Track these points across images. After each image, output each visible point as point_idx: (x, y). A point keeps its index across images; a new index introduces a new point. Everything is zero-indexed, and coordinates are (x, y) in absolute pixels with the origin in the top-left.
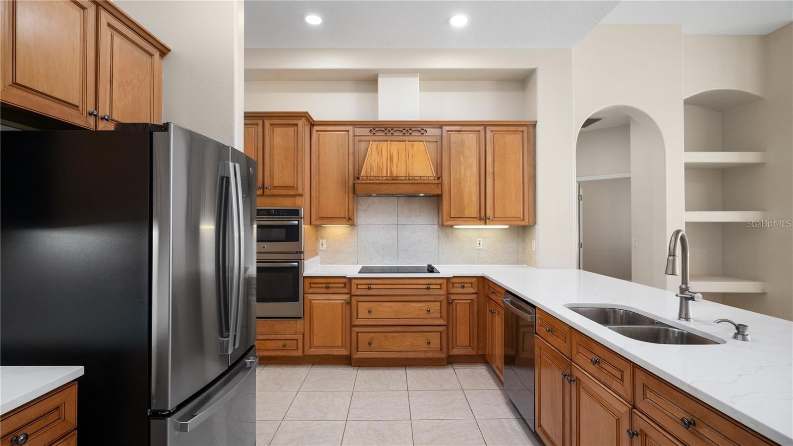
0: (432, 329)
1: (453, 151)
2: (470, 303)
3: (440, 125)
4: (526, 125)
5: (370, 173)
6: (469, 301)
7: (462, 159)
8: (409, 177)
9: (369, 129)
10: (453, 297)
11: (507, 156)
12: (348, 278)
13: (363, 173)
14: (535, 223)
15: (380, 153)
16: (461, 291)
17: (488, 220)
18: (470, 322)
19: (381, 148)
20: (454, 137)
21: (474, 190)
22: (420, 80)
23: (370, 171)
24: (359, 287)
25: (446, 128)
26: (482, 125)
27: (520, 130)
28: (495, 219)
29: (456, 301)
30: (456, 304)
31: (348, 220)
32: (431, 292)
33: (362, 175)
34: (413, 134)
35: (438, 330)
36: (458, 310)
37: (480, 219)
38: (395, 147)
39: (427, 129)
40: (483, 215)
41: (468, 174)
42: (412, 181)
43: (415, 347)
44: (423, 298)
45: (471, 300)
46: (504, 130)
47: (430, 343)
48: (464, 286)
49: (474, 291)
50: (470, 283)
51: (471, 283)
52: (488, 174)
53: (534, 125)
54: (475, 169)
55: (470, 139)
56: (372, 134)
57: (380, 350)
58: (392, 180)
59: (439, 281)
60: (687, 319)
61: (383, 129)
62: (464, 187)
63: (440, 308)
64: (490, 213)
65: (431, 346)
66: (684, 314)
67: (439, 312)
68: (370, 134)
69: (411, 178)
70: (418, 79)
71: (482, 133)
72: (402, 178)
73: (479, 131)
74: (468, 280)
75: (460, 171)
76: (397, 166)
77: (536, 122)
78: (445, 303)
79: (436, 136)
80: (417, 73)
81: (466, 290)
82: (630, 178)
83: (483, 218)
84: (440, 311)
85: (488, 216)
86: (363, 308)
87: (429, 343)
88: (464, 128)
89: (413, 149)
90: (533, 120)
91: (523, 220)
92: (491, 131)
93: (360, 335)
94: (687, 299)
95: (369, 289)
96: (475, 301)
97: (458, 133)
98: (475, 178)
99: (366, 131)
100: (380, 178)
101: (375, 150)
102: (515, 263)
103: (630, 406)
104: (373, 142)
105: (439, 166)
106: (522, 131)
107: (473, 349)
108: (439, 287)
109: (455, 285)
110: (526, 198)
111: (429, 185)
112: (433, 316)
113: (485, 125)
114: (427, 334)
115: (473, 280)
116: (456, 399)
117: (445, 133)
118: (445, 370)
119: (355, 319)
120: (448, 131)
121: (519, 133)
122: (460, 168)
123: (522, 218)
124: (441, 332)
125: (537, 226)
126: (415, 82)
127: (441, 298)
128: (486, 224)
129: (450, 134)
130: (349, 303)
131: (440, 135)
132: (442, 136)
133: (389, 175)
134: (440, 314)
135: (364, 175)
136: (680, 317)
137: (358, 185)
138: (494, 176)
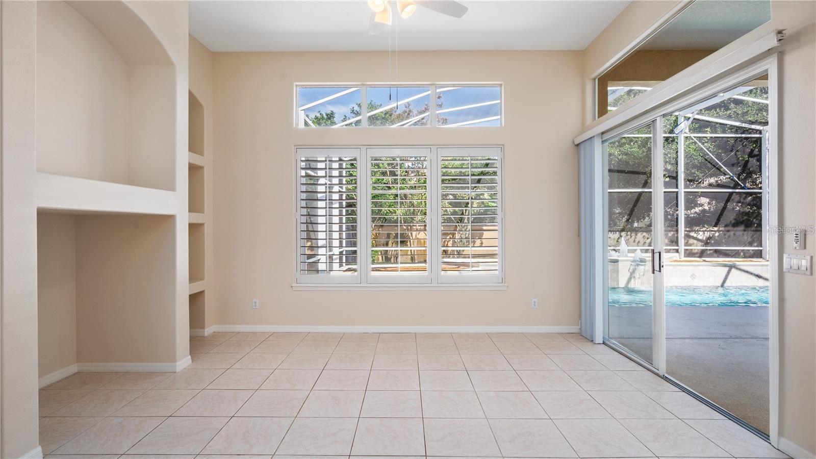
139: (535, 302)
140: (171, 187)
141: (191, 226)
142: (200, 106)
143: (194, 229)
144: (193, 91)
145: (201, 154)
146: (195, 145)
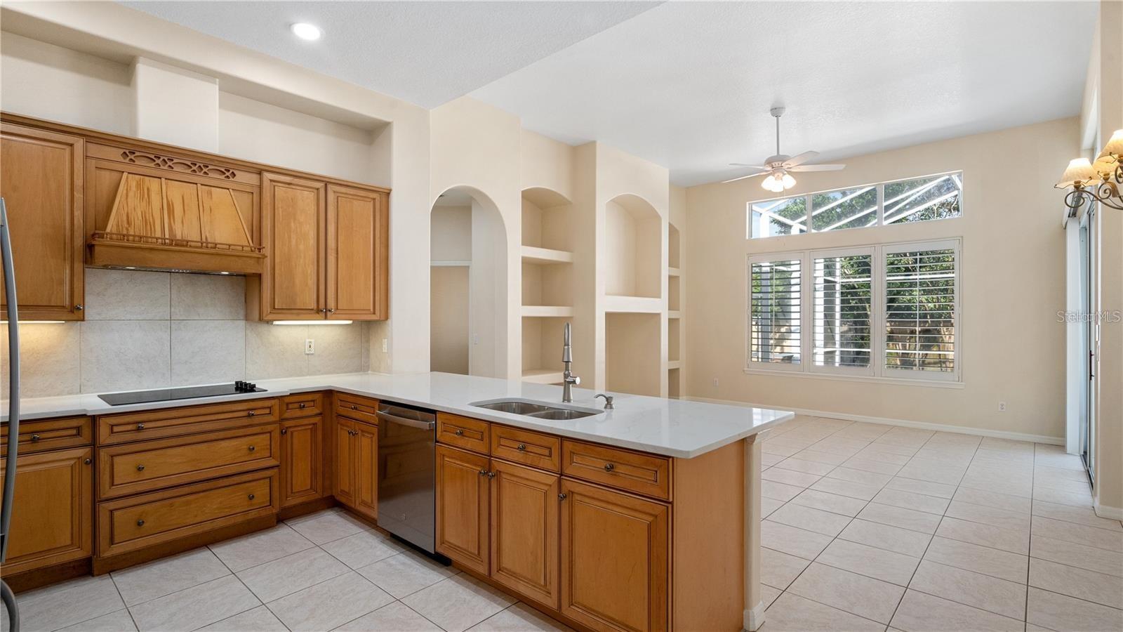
0: (257, 475)
1: (279, 212)
2: (311, 429)
3: (259, 170)
4: (378, 191)
5: (127, 229)
6: (310, 427)
7: (292, 224)
8: (207, 243)
9: (122, 151)
10: (287, 424)
11: (355, 229)
12: (90, 416)
13: (111, 227)
14: (387, 318)
15: (145, 195)
16: (298, 413)
17: (329, 313)
18: (311, 456)
19: (148, 189)
20: (280, 191)
21: (311, 270)
22: (220, 89)
23: (126, 225)
24: (116, 429)
25: (267, 176)
26: (323, 181)
27: (371, 197)
28: (338, 312)
29: (292, 429)
30: (292, 433)
31: (72, 311)
32: (256, 420)
33: (108, 230)
34: (211, 175)
35: (265, 476)
36: (295, 441)
37: (318, 311)
38: (176, 192)
39: (235, 172)
40: (322, 306)
41: (302, 247)
42: (212, 250)
43: (227, 510)
44: (241, 432)
45: (314, 424)
46: (352, 193)
47: (253, 496)
48: (304, 406)
49: (318, 412)
50: (311, 401)
51: (314, 401)
52: (329, 251)
53: (388, 194)
54: (312, 241)
55: (306, 200)
56: (127, 160)
57: (160, 529)
58: (176, 245)
59: (267, 403)
60: (569, 401)
61: (153, 157)
62: (296, 265)
63: (269, 443)
64: (331, 304)
65: (254, 501)
66: (566, 398)
67: (267, 449)
68: (121, 159)
69: (209, 245)
70: (217, 87)
71: (322, 192)
72: (193, 244)
73: (318, 189)
74: (310, 397)
75: (290, 242)
76: (182, 222)
77: (391, 190)
78: (276, 434)
79: (252, 186)
80: (216, 77)
81: (307, 412)
82: (468, 267)
83: (322, 311)
84: (269, 447)
85: (329, 308)
86: (124, 467)
87: (251, 498)
88: (296, 181)
89: (211, 198)
90: (388, 187)
91: (374, 313)
92: (334, 192)
93: (116, 514)
94: (569, 383)
95: (139, 429)
96: (320, 426)
97: (287, 186)
98: (312, 253)
99: (115, 154)
100: (150, 240)
101: (134, 188)
102: (356, 371)
103: (558, 475)
104: (130, 175)
105: (257, 231)
106: (374, 199)
107: (316, 492)
108: (267, 411)
109: (290, 406)
110: (377, 285)
111: (245, 259)
112: (258, 455)
113: (327, 182)
114: (247, 485)
115: (317, 396)
116: (315, 559)
117: (266, 184)
118: (278, 532)
119: (107, 486)
120: (271, 181)
121: (370, 200)
122: (290, 237)
123: (372, 310)
124: (270, 478)
125: (389, 321)
126: (212, 91)
127: (269, 428)
128: (326, 318)
129: (274, 186)
130: (93, 462)
131: (258, 184)
132: (260, 187)
133: (167, 236)
134: (269, 451)
135: (114, 231)
136: (564, 400)
137: (102, 248)
138: (337, 254)
139: (1002, 405)
140: (659, 297)
141: (670, 320)
142: (677, 231)
143: (673, 322)
144: (671, 223)
145: (678, 267)
146: (673, 263)
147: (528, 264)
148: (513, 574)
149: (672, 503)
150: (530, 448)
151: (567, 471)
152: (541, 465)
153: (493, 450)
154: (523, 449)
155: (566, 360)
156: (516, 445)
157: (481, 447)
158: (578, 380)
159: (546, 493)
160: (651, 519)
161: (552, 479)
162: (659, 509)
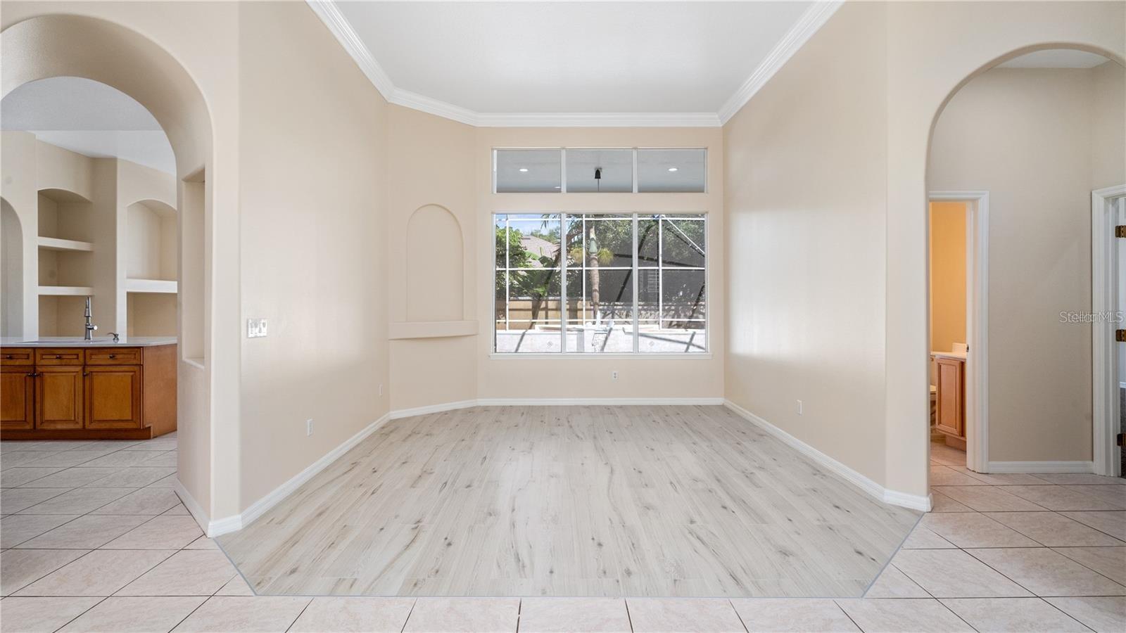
103: (83, 366)
147: (43, 251)
148: (54, 422)
149: (143, 365)
150: (64, 357)
151: (89, 362)
152: (71, 364)
153: (37, 362)
154: (60, 358)
155: (87, 315)
156: (55, 357)
157: (30, 362)
158: (96, 328)
159: (75, 377)
160: (131, 374)
161: (79, 369)
162: (136, 368)
